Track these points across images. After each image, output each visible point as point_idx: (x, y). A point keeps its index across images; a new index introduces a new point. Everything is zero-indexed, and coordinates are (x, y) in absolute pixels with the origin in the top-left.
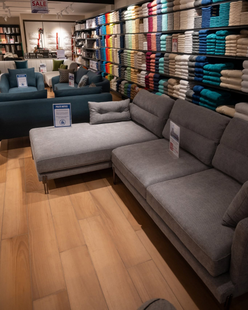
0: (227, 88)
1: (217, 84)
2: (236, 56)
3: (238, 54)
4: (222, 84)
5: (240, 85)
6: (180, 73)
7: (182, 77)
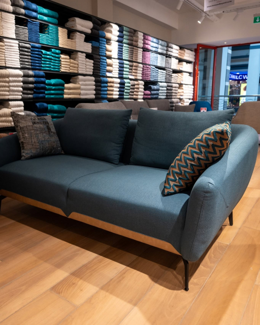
0: (70, 99)
1: (61, 96)
2: (70, 73)
3: (71, 71)
4: (65, 96)
5: (80, 94)
6: (7, 93)
7: (11, 97)
